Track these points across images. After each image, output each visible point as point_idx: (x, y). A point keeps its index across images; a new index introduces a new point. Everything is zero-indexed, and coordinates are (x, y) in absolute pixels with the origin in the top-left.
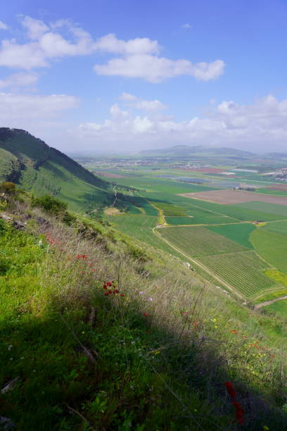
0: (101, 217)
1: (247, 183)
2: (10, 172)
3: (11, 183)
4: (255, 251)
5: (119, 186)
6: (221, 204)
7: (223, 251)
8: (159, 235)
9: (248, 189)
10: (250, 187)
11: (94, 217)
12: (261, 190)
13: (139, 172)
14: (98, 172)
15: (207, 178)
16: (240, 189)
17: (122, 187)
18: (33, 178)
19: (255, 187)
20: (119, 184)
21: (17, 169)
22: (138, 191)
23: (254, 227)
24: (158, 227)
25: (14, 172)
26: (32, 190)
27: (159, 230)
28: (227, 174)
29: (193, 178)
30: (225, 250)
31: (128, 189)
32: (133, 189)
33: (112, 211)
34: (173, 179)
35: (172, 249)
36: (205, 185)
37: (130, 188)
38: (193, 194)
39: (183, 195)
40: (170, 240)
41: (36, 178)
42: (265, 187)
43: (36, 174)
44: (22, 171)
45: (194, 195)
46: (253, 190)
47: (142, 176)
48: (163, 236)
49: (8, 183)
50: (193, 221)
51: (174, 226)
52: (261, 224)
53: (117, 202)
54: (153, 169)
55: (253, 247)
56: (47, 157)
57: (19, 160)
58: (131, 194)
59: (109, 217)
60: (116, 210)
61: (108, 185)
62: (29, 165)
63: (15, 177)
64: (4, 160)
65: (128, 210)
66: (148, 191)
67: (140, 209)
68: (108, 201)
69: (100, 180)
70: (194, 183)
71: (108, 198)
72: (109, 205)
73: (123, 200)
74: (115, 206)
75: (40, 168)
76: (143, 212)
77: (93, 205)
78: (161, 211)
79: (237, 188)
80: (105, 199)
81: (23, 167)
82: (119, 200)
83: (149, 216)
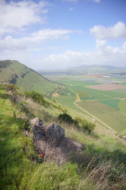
0: (51, 98)
1: (116, 80)
2: (11, 79)
3: (13, 84)
6: (104, 90)
8: (77, 105)
9: (116, 83)
10: (117, 82)
11: (48, 98)
12: (122, 84)
13: (66, 77)
14: (49, 78)
16: (112, 83)
17: (59, 84)
18: (21, 81)
19: (119, 82)
20: (58, 83)
21: (14, 78)
22: (67, 85)
23: (120, 101)
24: (76, 101)
25: (13, 79)
26: (21, 87)
27: (76, 103)
28: (106, 77)
30: (107, 111)
31: (62, 85)
32: (65, 85)
34: (82, 80)
35: (83, 111)
36: (96, 82)
37: (63, 85)
38: (91, 86)
39: (87, 87)
40: (82, 107)
41: (22, 81)
43: (23, 80)
44: (16, 79)
46: (118, 84)
47: (68, 79)
48: (79, 106)
49: (11, 84)
50: (92, 98)
51: (83, 101)
52: (123, 99)
53: (58, 91)
54: (73, 76)
55: (120, 110)
56: (27, 72)
57: (15, 74)
58: (64, 87)
59: (55, 97)
60: (58, 94)
61: (53, 84)
62: (19, 76)
63: (13, 81)
64: (9, 74)
65: (63, 94)
66: (71, 85)
67: (68, 93)
68: (54, 91)
69: (50, 81)
70: (92, 81)
71: (54, 89)
72: (54, 92)
73: (61, 90)
74: (57, 92)
75: (24, 77)
76: (69, 95)
77: (48, 92)
78: (77, 94)
79: (111, 83)
80: (53, 89)
81: (17, 77)
82: (59, 90)
83: (72, 97)
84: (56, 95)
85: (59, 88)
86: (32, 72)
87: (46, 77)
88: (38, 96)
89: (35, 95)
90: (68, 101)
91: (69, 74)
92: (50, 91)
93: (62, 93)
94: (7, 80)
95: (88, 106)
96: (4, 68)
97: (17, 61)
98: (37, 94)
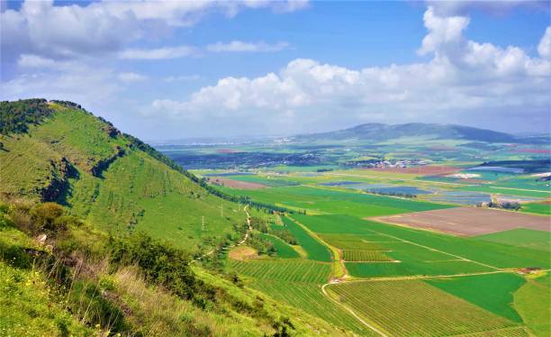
0: (221, 265)
1: (505, 194)
2: (48, 183)
3: (54, 204)
4: (525, 329)
5: (253, 204)
6: (454, 235)
7: (463, 328)
8: (335, 298)
9: (507, 206)
10: (511, 201)
11: (209, 265)
12: (534, 207)
13: (290, 176)
14: (213, 179)
15: (424, 185)
16: (491, 205)
17: (259, 206)
18: (91, 193)
19: (520, 201)
20: (253, 200)
21: (61, 177)
22: (291, 212)
23: (524, 281)
24: (332, 282)
25: (55, 182)
26: (90, 215)
27: (334, 288)
28: (463, 176)
29: (397, 185)
30: (468, 326)
31: (271, 210)
32: (283, 211)
33: (243, 253)
34: (359, 190)
35: (363, 325)
36: (420, 199)
37: (277, 209)
38: (398, 216)
39: (377, 219)
40: (356, 307)
41: (97, 193)
42: (540, 200)
43: (98, 186)
44: (71, 181)
45: (399, 220)
46: (516, 207)
47: (298, 184)
48: (342, 301)
49: (47, 205)
50: (401, 270)
51: (363, 280)
52: (535, 274)
53: (251, 235)
54: (319, 171)
55: (521, 320)
56: (117, 152)
57: (64, 160)
58: (277, 219)
59: (237, 264)
60: (253, 252)
61: (234, 203)
62: (84, 170)
63: (57, 192)
64: (37, 160)
65: (272, 250)
66: (310, 212)
67: (296, 248)
68: (233, 234)
69: (219, 195)
70: (400, 195)
71: (236, 228)
72: (236, 242)
73: (265, 231)
74: (249, 243)
75: (104, 173)
76: (303, 253)
77: (208, 242)
78: (337, 253)
79: (484, 204)
80: (229, 230)
81: (72, 172)
82: (256, 232)
83: (314, 262)
84: (242, 253)
85: (256, 223)
86: (140, 154)
87: (199, 173)
88: (163, 258)
89: (154, 254)
90: (297, 279)
91: (303, 165)
92: (219, 237)
93: (270, 243)
94: (30, 186)
95: (384, 304)
96: (16, 136)
97: (73, 104)
98: (163, 250)
